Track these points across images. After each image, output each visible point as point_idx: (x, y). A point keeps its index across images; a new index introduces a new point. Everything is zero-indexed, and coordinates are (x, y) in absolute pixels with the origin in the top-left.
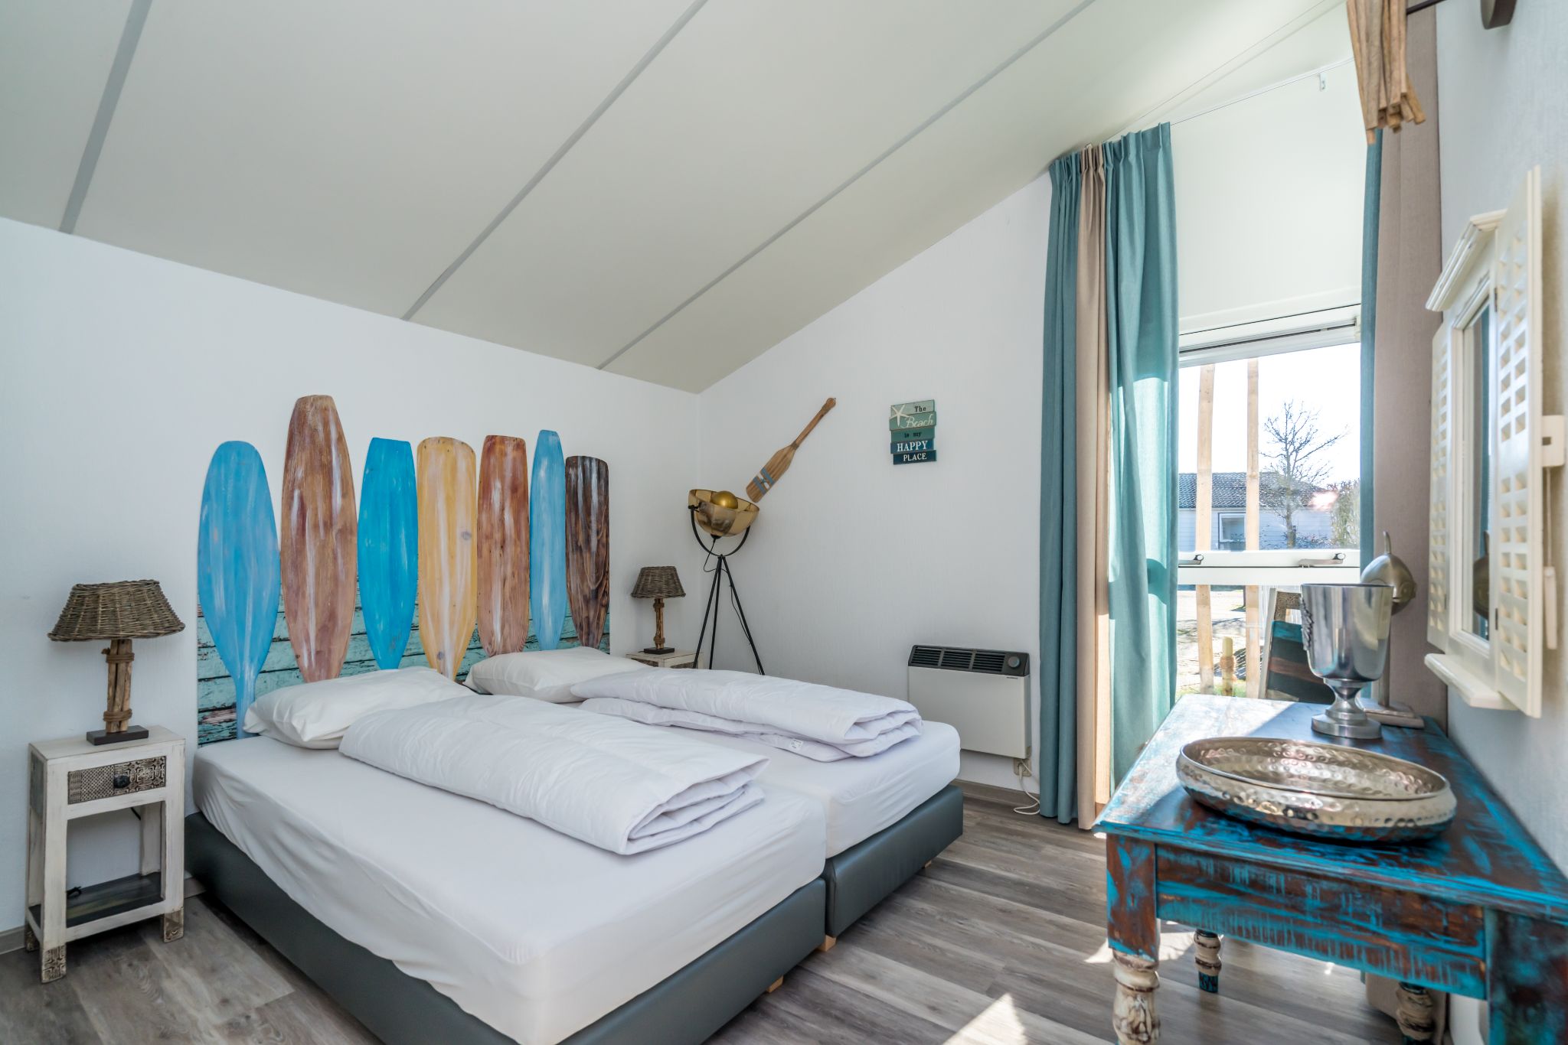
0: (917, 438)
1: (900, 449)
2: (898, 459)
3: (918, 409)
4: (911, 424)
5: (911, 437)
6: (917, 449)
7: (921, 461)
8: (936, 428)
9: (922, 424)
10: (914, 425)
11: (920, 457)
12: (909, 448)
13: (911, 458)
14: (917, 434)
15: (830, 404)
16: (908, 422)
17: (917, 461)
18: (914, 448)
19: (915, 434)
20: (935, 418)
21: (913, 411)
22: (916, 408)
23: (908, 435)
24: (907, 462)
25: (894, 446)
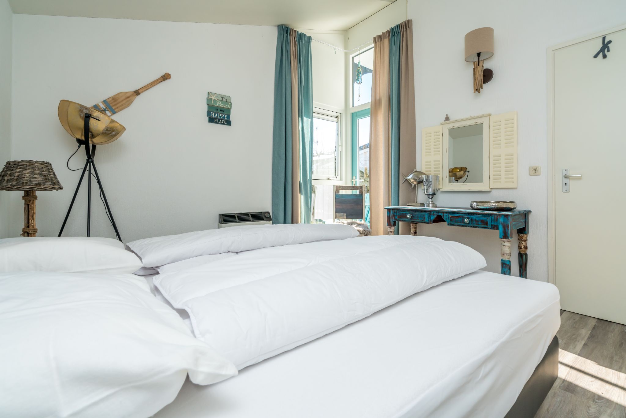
0: (221, 112)
1: (213, 115)
2: (211, 120)
3: (223, 99)
4: (219, 104)
5: (219, 111)
6: (222, 117)
7: (224, 124)
8: (231, 110)
9: (225, 106)
10: (221, 106)
11: (223, 122)
12: (218, 116)
13: (219, 121)
14: (222, 110)
15: (166, 77)
16: (218, 103)
17: (222, 124)
18: (220, 117)
19: (221, 110)
20: (231, 105)
21: (221, 99)
22: (222, 97)
23: (217, 110)
24: (216, 123)
25: (209, 113)
